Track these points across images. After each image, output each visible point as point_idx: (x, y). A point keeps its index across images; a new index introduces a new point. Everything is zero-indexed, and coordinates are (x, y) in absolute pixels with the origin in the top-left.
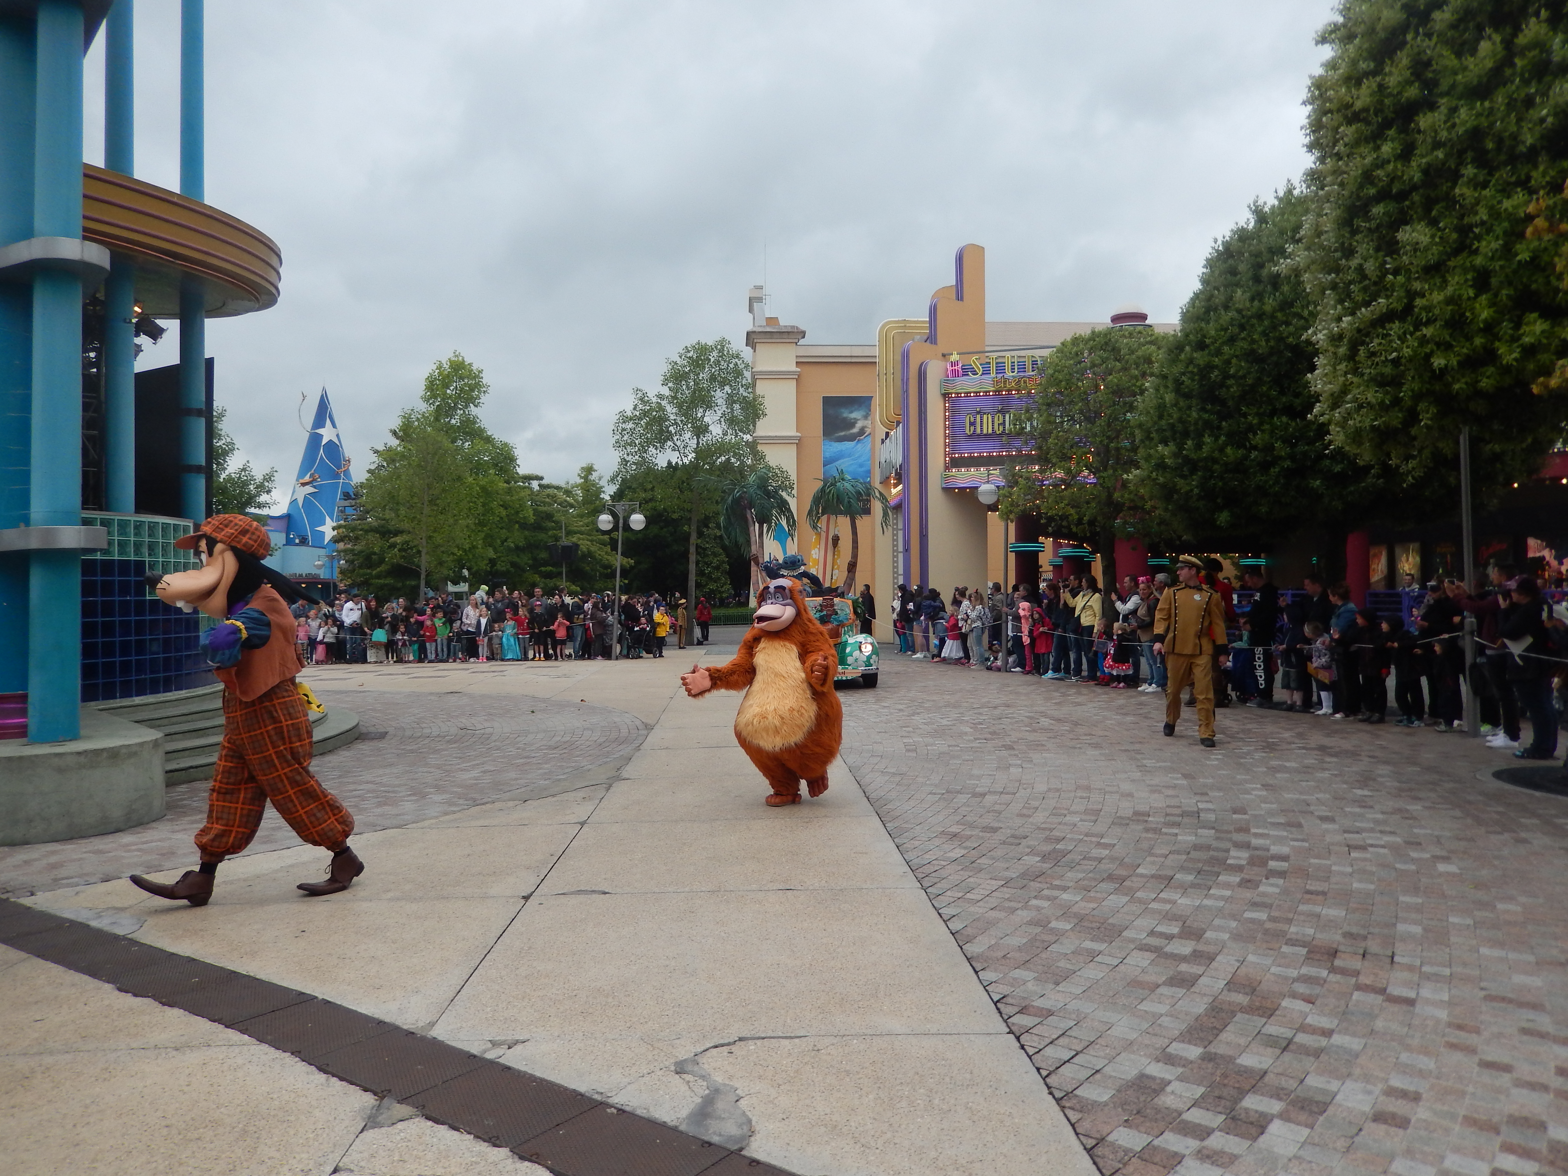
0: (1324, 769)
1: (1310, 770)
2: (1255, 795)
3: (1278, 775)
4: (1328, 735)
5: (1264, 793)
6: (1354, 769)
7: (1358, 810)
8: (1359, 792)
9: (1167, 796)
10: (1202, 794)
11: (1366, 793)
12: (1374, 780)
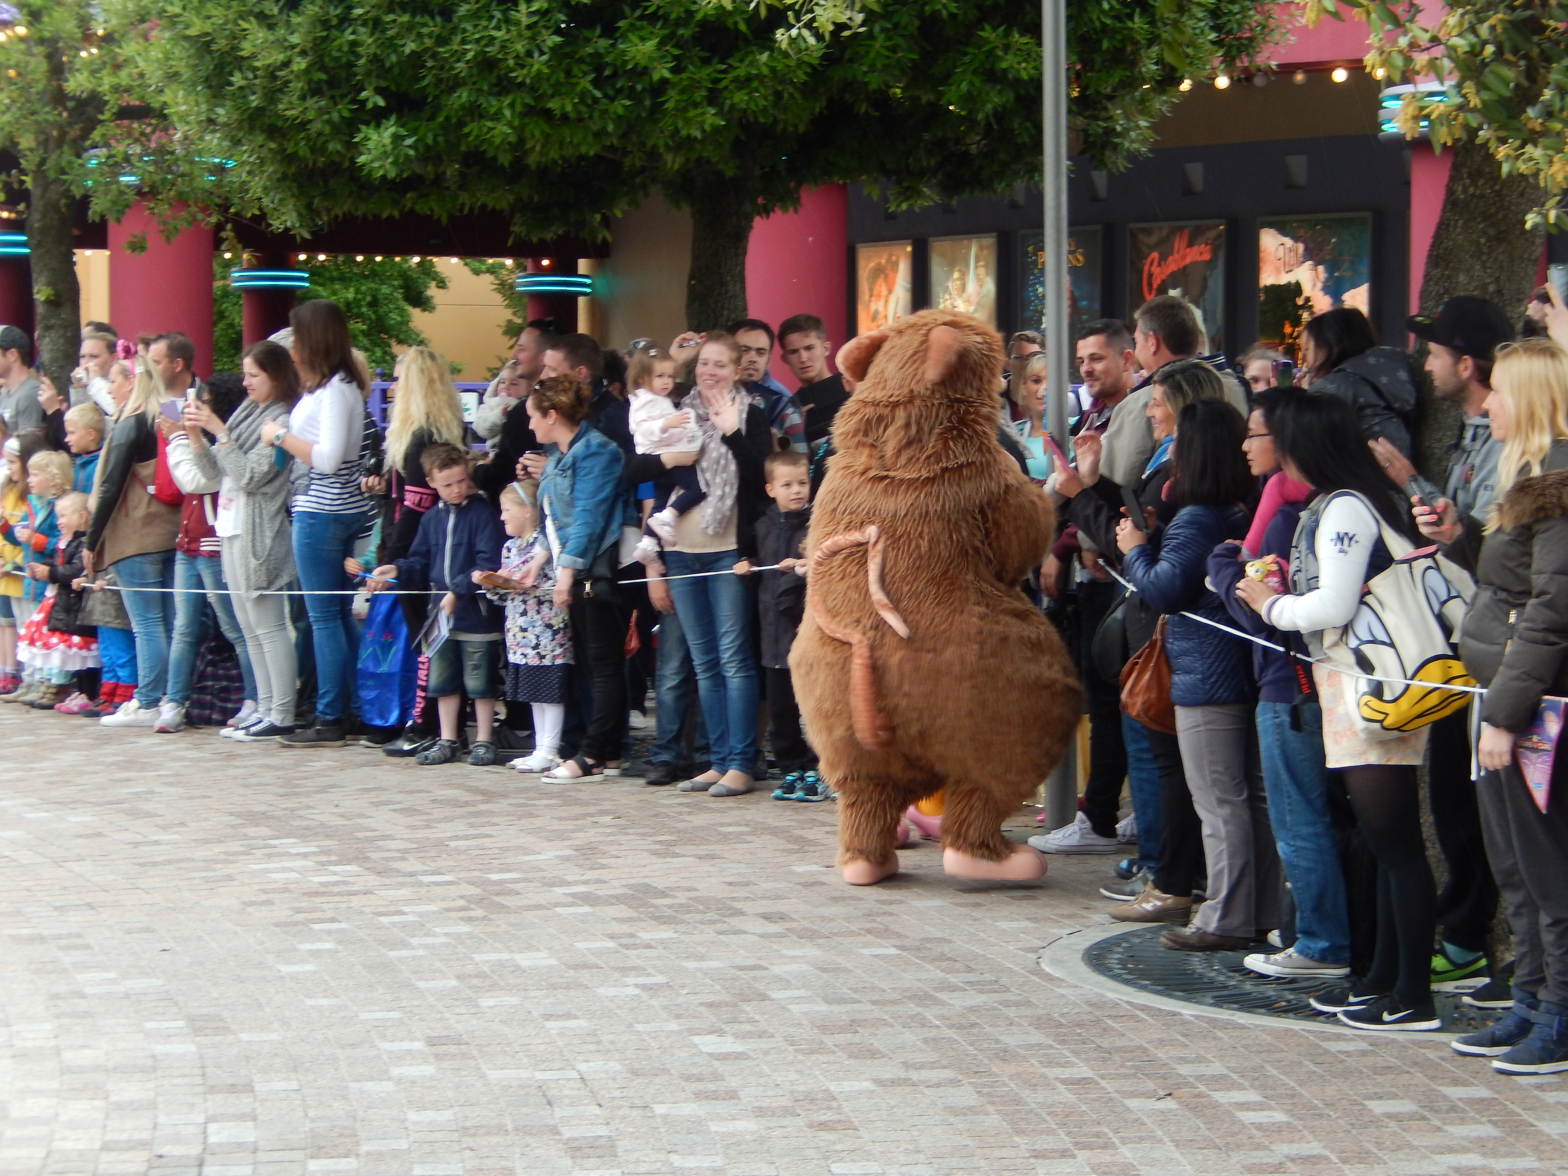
0: (625, 970)
1: (585, 977)
2: (399, 1081)
3: (487, 1002)
4: (666, 851)
5: (429, 1070)
6: (715, 964)
7: (691, 1109)
8: (708, 1043)
9: (119, 1107)
10: (233, 1089)
11: (728, 1044)
12: (763, 997)
